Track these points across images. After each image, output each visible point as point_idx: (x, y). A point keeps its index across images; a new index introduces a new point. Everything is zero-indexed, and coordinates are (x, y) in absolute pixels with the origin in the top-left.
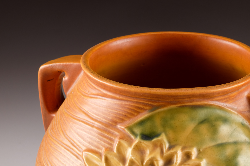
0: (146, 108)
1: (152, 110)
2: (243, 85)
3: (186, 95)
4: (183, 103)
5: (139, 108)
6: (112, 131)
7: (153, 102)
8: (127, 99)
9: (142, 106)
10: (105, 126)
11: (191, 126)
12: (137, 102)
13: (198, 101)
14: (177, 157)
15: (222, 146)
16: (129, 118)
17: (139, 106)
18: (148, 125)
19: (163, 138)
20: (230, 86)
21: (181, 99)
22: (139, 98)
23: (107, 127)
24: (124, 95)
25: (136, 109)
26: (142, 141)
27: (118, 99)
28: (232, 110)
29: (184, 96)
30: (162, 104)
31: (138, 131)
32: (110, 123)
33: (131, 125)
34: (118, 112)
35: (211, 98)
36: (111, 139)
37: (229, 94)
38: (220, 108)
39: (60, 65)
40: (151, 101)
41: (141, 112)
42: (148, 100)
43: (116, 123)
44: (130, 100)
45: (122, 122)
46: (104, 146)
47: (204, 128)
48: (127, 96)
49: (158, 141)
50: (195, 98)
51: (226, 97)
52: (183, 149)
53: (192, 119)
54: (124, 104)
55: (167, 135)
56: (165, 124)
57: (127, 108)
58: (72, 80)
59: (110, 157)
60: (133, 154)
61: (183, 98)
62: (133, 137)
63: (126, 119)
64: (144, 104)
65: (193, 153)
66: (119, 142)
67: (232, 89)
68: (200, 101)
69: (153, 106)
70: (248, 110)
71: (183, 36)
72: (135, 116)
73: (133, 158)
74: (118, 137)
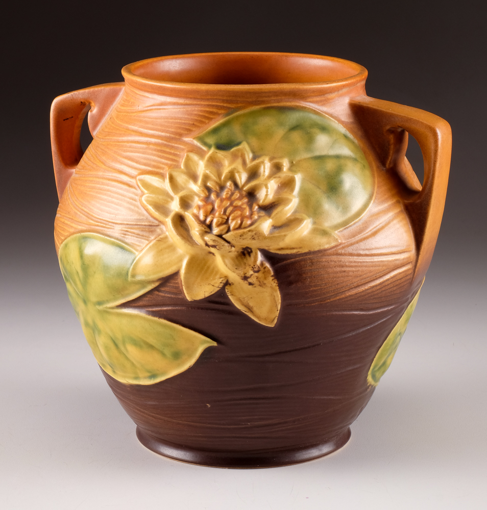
0: (220, 112)
1: (228, 115)
2: (344, 86)
3: (272, 92)
4: (268, 102)
5: (211, 113)
6: (176, 145)
7: (230, 103)
8: (195, 102)
9: (215, 110)
10: (166, 141)
11: (281, 132)
12: (208, 105)
13: (288, 101)
14: (264, 168)
15: (321, 158)
16: (198, 127)
17: (211, 110)
18: (224, 133)
19: (244, 146)
20: (327, 84)
21: (266, 97)
22: (211, 99)
23: (169, 142)
24: (191, 98)
25: (207, 115)
26: (218, 151)
27: (182, 104)
28: (330, 117)
29: (270, 92)
30: (241, 105)
31: (211, 140)
32: (173, 136)
33: (201, 135)
34: (183, 121)
35: (303, 98)
36: (175, 155)
37: (326, 95)
38: (316, 112)
39: (85, 92)
40: (227, 101)
41: (214, 118)
42: (223, 101)
43: (181, 135)
44: (199, 103)
45: (188, 132)
46: (166, 164)
47: (296, 136)
48: (195, 99)
49: (238, 150)
50: (283, 98)
51: (323, 98)
52: (271, 160)
53: (281, 124)
54: (191, 110)
55: (249, 144)
56: (247, 131)
57: (195, 114)
58: (102, 113)
59: (175, 174)
60: (207, 166)
61: (269, 97)
62: (204, 148)
63: (194, 129)
64: (217, 107)
65: (284, 165)
66: (188, 156)
67: (330, 87)
68: (290, 102)
69: (229, 108)
70: (352, 121)
71: (252, 57)
72: (206, 124)
73: (208, 172)
74: (186, 151)
